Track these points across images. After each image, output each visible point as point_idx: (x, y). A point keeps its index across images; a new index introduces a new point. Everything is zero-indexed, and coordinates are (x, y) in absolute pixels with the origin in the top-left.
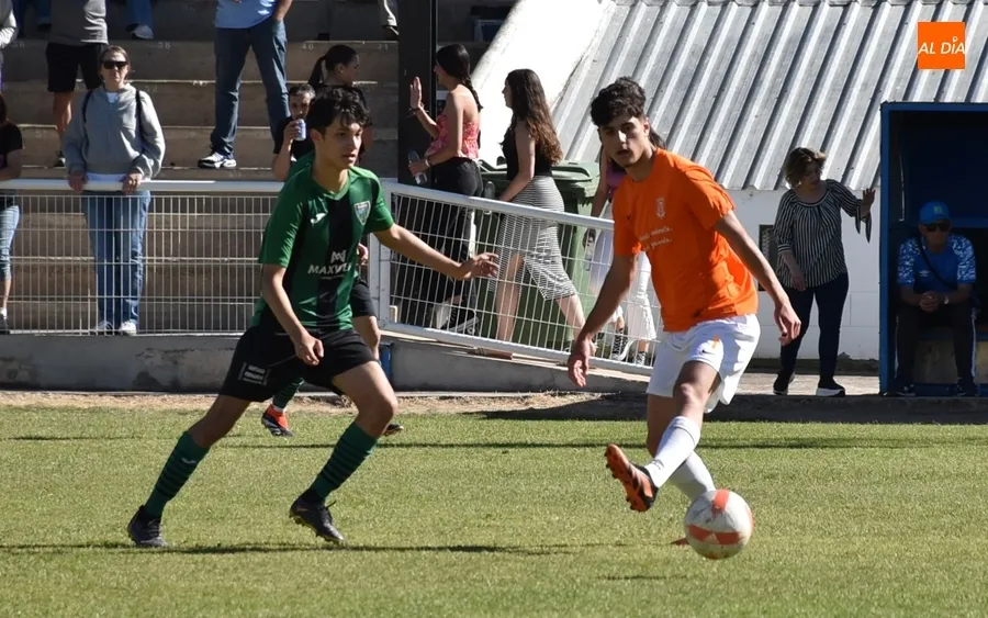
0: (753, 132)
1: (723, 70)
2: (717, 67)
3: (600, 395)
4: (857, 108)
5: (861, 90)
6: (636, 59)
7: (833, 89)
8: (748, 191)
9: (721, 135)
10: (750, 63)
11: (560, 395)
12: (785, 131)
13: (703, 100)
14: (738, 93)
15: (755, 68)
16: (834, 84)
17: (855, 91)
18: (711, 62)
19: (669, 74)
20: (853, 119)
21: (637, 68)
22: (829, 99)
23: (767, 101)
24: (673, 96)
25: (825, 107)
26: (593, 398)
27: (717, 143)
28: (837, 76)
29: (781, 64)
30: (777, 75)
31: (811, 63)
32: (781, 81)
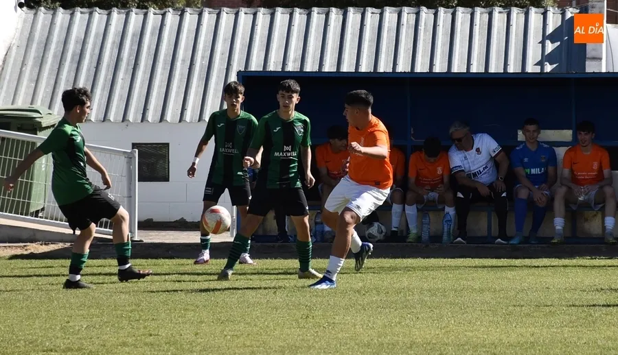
0: (122, 88)
1: (97, 51)
2: (93, 50)
3: (69, 244)
4: (181, 74)
5: (181, 64)
6: (43, 45)
7: (165, 63)
8: (125, 123)
9: (103, 89)
10: (112, 49)
11: (45, 244)
12: (141, 87)
13: (88, 70)
14: (108, 66)
15: (116, 51)
16: (165, 60)
17: (178, 64)
18: (89, 46)
19: (64, 54)
20: (181, 80)
21: (45, 50)
22: (164, 69)
23: (127, 70)
24: (70, 67)
25: (162, 74)
26: (66, 246)
27: (102, 95)
28: (166, 55)
29: (131, 49)
30: (130, 55)
31: (149, 48)
32: (133, 58)
